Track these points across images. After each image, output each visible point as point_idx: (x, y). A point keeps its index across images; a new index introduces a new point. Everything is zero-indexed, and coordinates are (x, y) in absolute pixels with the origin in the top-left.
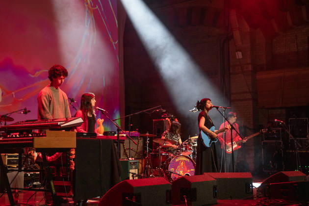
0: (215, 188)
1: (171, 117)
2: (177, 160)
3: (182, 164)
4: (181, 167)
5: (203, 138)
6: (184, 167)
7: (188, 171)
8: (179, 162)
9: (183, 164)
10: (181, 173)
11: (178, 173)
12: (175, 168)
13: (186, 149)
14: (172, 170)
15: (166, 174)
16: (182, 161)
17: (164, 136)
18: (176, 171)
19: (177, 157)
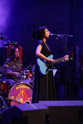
0: (47, 116)
1: (15, 44)
2: (17, 88)
3: (22, 92)
4: (21, 95)
5: (39, 65)
6: (24, 95)
7: (28, 99)
8: (19, 89)
9: (24, 92)
10: (21, 100)
11: (18, 101)
12: (16, 96)
13: (27, 77)
14: (12, 98)
15: (6, 102)
16: (22, 89)
17: (7, 64)
18: (16, 99)
19: (17, 86)
